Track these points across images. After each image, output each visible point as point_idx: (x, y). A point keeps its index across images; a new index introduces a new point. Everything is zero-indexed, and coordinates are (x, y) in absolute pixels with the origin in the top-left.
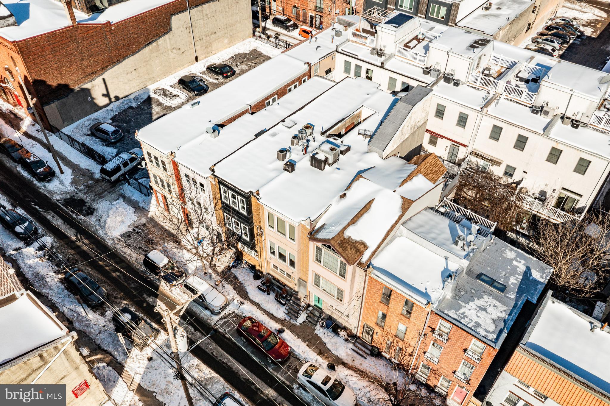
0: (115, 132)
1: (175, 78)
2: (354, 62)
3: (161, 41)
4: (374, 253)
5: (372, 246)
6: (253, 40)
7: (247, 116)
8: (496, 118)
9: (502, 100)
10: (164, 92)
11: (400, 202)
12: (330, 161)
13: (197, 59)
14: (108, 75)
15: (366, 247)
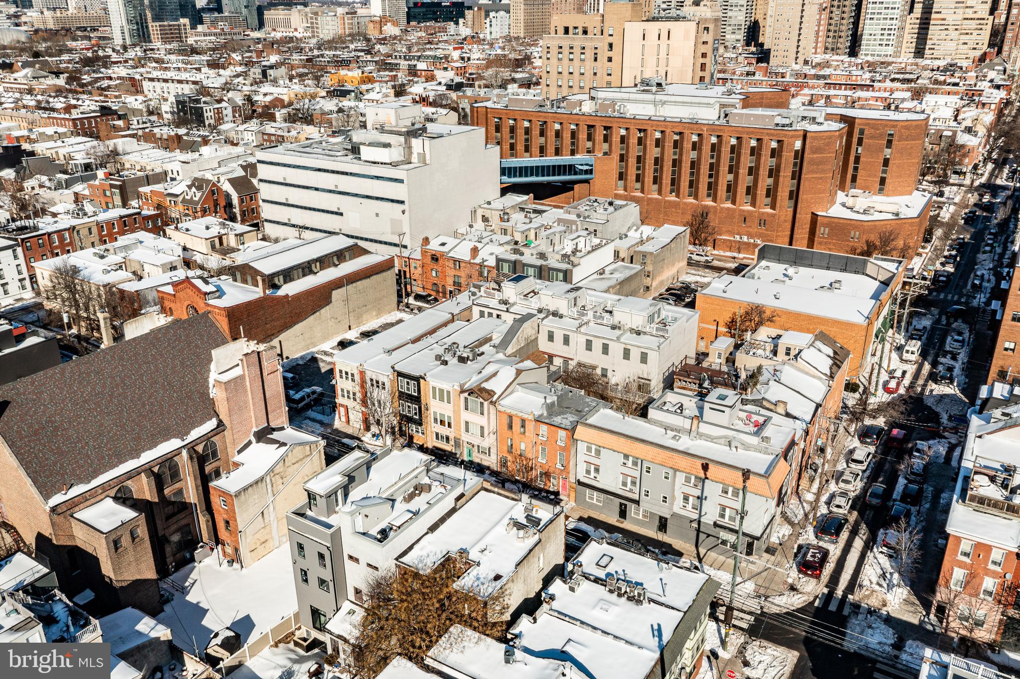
0: (292, 378)
1: (335, 342)
2: (486, 310)
3: (323, 311)
4: (500, 396)
5: (498, 393)
6: (398, 313)
7: (410, 345)
8: (586, 334)
9: (591, 324)
10: (326, 353)
11: (515, 371)
12: (471, 358)
13: (350, 328)
14: (282, 337)
15: (495, 393)
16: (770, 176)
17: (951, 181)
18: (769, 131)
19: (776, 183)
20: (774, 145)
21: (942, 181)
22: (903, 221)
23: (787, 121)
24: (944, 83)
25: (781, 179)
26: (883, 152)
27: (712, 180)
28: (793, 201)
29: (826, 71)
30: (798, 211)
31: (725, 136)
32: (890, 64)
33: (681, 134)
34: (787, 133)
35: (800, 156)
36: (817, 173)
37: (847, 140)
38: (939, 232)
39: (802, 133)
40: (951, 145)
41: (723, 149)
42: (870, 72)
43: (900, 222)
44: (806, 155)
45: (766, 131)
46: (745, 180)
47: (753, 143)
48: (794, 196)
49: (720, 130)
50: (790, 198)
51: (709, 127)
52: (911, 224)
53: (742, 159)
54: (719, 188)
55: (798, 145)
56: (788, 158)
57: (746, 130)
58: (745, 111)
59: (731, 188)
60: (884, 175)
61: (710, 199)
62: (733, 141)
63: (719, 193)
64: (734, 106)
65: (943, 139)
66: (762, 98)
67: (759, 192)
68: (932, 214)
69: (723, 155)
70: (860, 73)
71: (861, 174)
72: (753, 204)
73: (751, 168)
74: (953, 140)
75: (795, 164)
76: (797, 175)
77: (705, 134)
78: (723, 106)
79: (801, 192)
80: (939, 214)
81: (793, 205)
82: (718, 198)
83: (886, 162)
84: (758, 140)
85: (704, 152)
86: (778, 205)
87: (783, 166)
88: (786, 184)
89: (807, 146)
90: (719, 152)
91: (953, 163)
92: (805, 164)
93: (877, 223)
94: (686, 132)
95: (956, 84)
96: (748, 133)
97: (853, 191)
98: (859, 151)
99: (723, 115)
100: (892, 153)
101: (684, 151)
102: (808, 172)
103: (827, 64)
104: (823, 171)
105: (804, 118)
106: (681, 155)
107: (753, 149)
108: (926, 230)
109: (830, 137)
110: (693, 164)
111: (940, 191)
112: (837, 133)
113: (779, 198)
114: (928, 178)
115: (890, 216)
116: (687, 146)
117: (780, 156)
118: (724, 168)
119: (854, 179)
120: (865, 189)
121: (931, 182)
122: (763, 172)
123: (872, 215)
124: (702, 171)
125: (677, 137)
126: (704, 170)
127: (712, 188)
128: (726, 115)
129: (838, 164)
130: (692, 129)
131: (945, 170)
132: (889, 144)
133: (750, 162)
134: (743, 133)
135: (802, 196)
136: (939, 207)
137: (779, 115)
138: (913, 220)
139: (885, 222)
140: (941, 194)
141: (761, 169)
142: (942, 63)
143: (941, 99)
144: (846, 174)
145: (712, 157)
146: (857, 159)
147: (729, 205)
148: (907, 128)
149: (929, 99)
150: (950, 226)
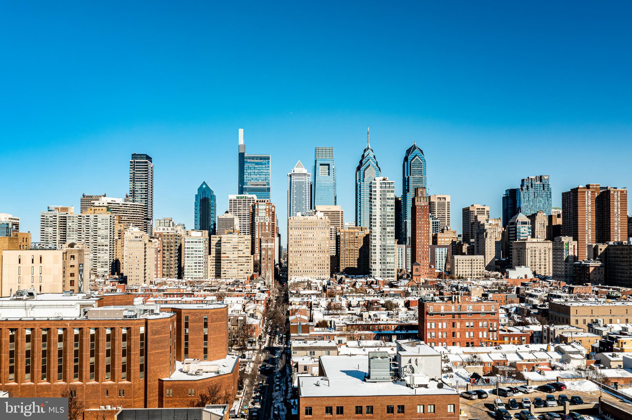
16: (124, 355)
17: (248, 348)
18: (119, 322)
19: (129, 360)
20: (124, 331)
21: (243, 348)
22: (223, 377)
23: (132, 314)
24: (234, 291)
25: (132, 357)
26: (202, 331)
27: (78, 364)
28: (143, 373)
29: (165, 287)
30: (148, 379)
31: (85, 328)
32: (202, 282)
33: (48, 329)
34: (133, 322)
35: (144, 337)
36: (158, 349)
37: (177, 325)
38: (247, 382)
39: (144, 321)
40: (244, 325)
41: (84, 338)
42: (191, 287)
43: (220, 377)
44: (149, 337)
45: (117, 322)
46: (104, 361)
47: (108, 331)
48: (144, 368)
49: (81, 324)
50: (141, 370)
51: (71, 322)
52: (228, 378)
53: (101, 344)
54: (84, 369)
55: (142, 330)
56: (136, 340)
57: (102, 322)
58: (100, 309)
59: (94, 369)
60: (206, 347)
61: (78, 379)
62: (92, 332)
63: (84, 374)
64: (91, 306)
65: (239, 322)
66: (114, 300)
67: (116, 369)
68: (240, 370)
69: (84, 343)
70: (185, 287)
71: (190, 347)
72: (113, 379)
73: (108, 351)
74: (245, 322)
75: (142, 344)
76: (144, 352)
77: (69, 327)
78: (82, 306)
79: (148, 365)
80: (245, 369)
81: (144, 375)
82: (84, 377)
83: (206, 338)
84: (112, 329)
85: (68, 342)
86: (132, 377)
87: (132, 346)
88: (137, 360)
89: (149, 330)
90: (82, 340)
91: (247, 336)
92: (149, 343)
93: (205, 381)
94: (53, 327)
95: (241, 291)
96: (103, 324)
97: (187, 360)
98: (187, 332)
99: (83, 313)
100: (208, 331)
101: (52, 342)
102: (152, 350)
103: (165, 283)
104: (163, 347)
105: (145, 311)
106: (49, 346)
107: (108, 336)
108: (238, 381)
109: (165, 323)
110: (60, 353)
111: (243, 355)
112: (169, 319)
113: (132, 371)
114: (234, 347)
115: (213, 375)
116: (54, 338)
117: (130, 340)
118: (87, 352)
119: (186, 352)
120: (195, 357)
121: (237, 350)
122: (118, 353)
123: (202, 375)
124: (68, 358)
125: (45, 333)
126: (70, 356)
127: (78, 370)
128: (86, 313)
129: (173, 341)
130: (57, 325)
131: (243, 341)
132: (206, 325)
133: (107, 346)
134: (100, 324)
135: (150, 368)
136: (244, 365)
137: (126, 310)
138: (229, 375)
139: (211, 379)
140: (244, 356)
141: (116, 351)
142: (231, 281)
143: (234, 299)
144: (181, 348)
145: (76, 345)
146: (187, 337)
147: (93, 382)
148: (215, 313)
149: (227, 300)
150: (252, 377)
